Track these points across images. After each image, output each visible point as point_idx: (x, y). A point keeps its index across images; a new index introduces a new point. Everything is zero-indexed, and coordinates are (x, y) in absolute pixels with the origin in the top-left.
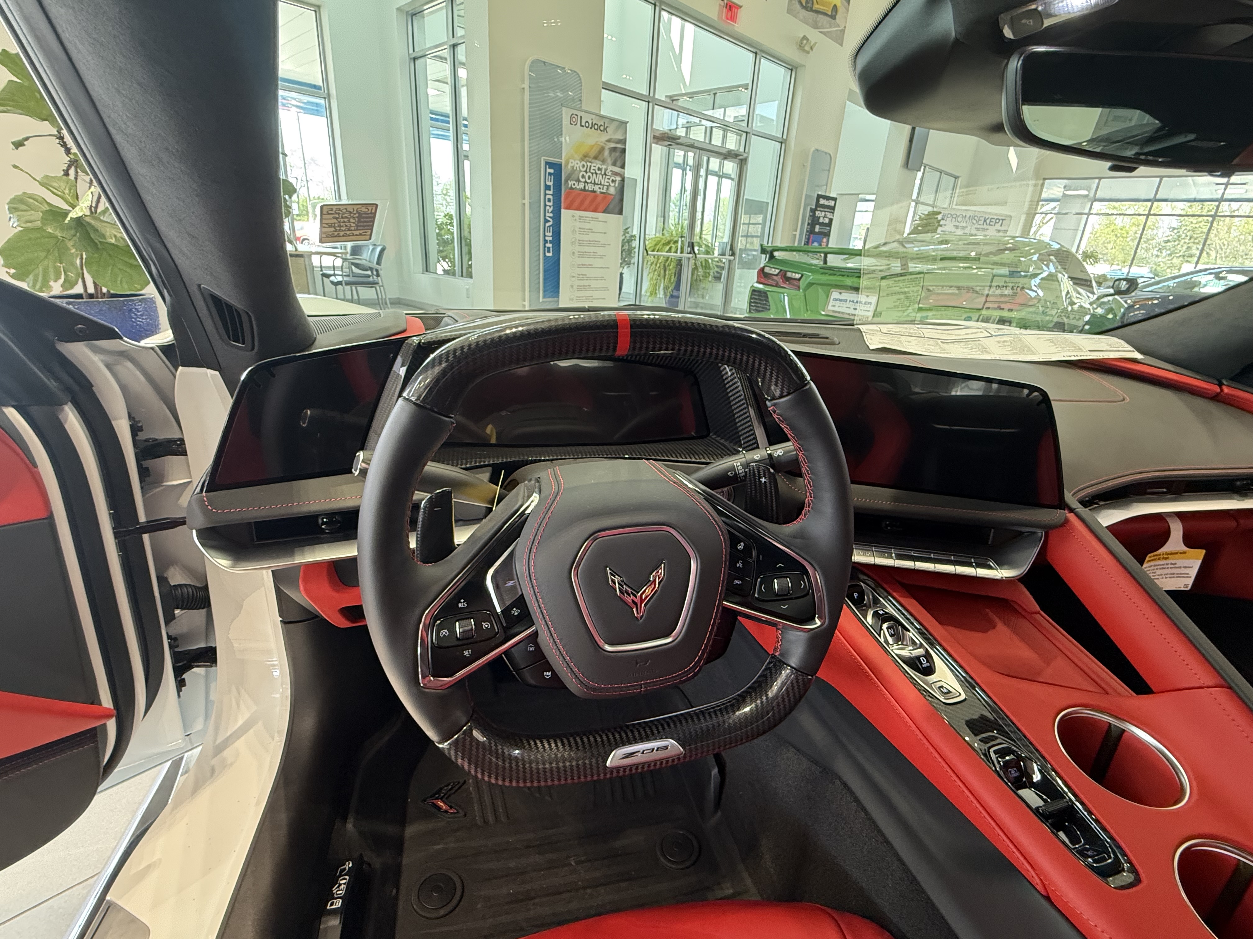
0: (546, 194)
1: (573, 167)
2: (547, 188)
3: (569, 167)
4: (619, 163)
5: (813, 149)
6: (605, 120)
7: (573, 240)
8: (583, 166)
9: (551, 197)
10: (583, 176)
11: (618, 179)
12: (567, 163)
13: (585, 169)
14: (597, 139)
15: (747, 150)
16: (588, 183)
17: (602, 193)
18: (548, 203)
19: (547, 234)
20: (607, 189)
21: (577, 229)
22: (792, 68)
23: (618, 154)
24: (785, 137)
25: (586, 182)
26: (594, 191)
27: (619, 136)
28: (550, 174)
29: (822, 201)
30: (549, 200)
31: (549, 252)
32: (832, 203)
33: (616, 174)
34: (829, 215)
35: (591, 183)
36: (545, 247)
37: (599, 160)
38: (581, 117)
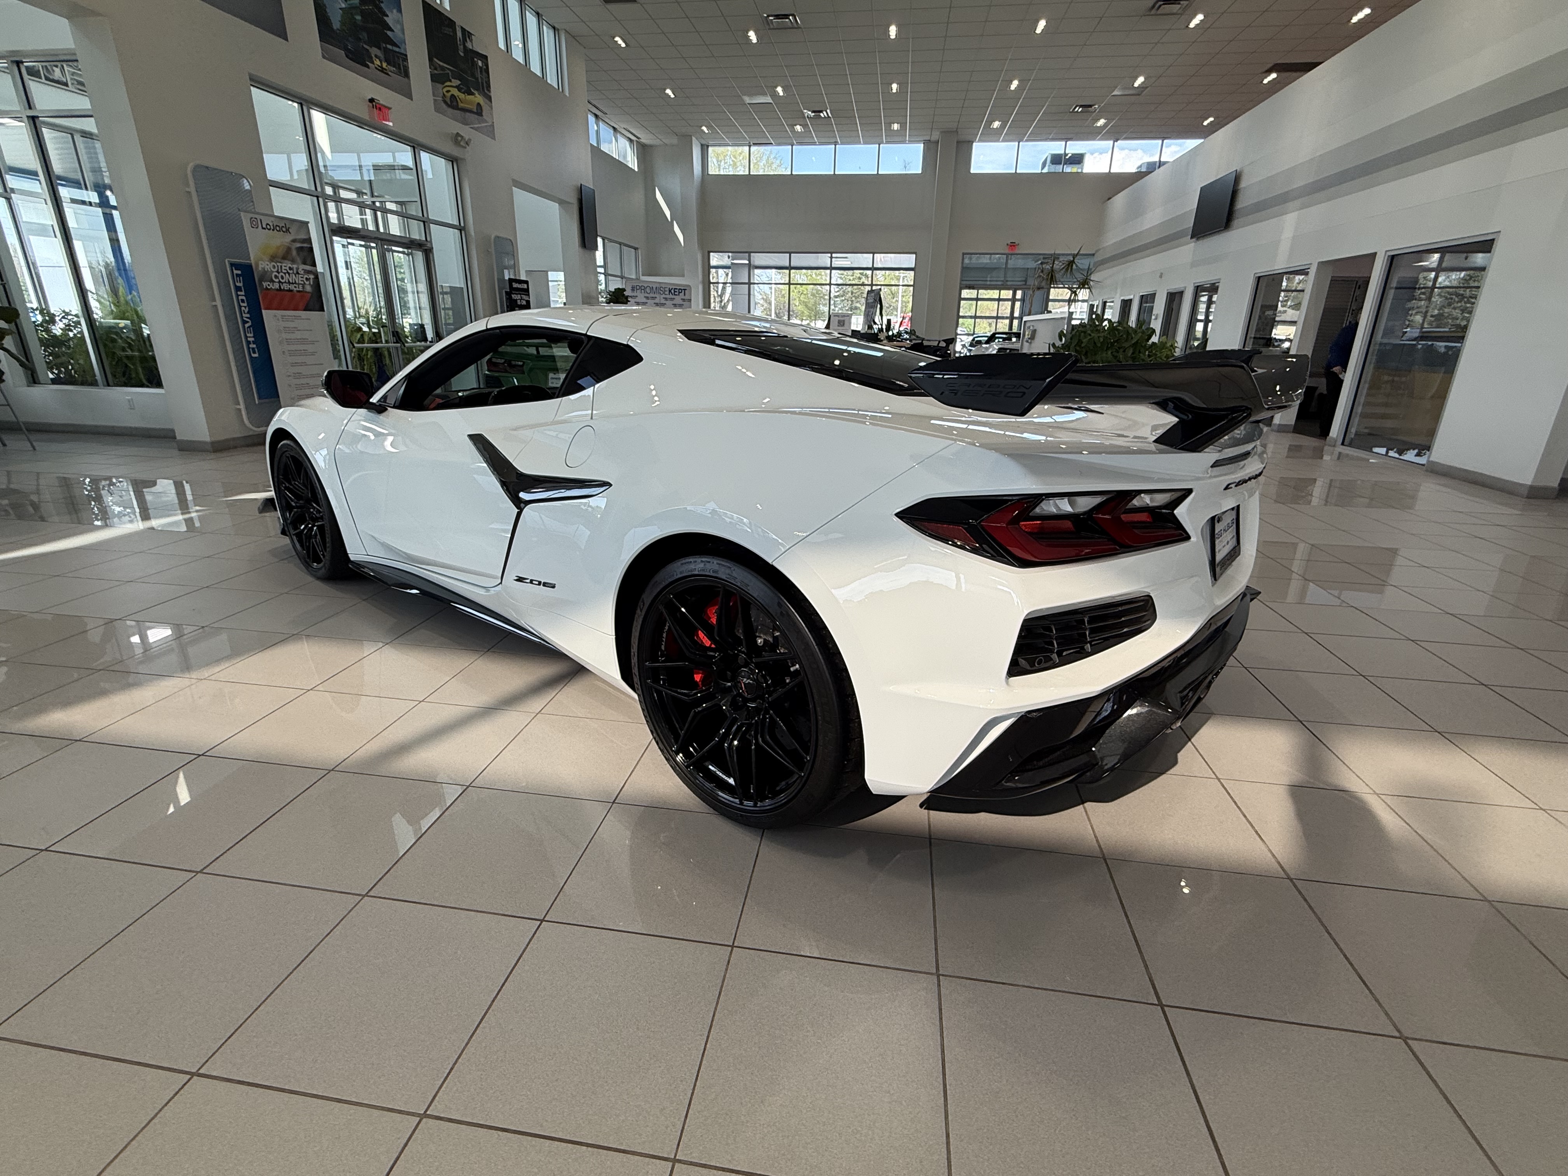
0: (238, 296)
1: (264, 269)
2: (238, 289)
3: (260, 269)
4: (308, 261)
5: (493, 237)
6: (285, 221)
7: (281, 339)
8: (274, 267)
9: (244, 298)
10: (276, 277)
11: (312, 277)
12: (257, 265)
13: (276, 270)
14: (280, 240)
15: (428, 239)
16: (282, 283)
17: (299, 291)
18: (242, 304)
19: (248, 335)
20: (303, 287)
21: (282, 329)
22: (452, 160)
23: (305, 252)
24: (462, 224)
25: (280, 282)
26: (290, 291)
27: (303, 236)
28: (238, 275)
29: (515, 285)
30: (243, 301)
31: (254, 352)
32: (525, 286)
33: (309, 272)
34: (524, 297)
35: (285, 282)
36: (249, 348)
37: (289, 260)
38: (261, 220)
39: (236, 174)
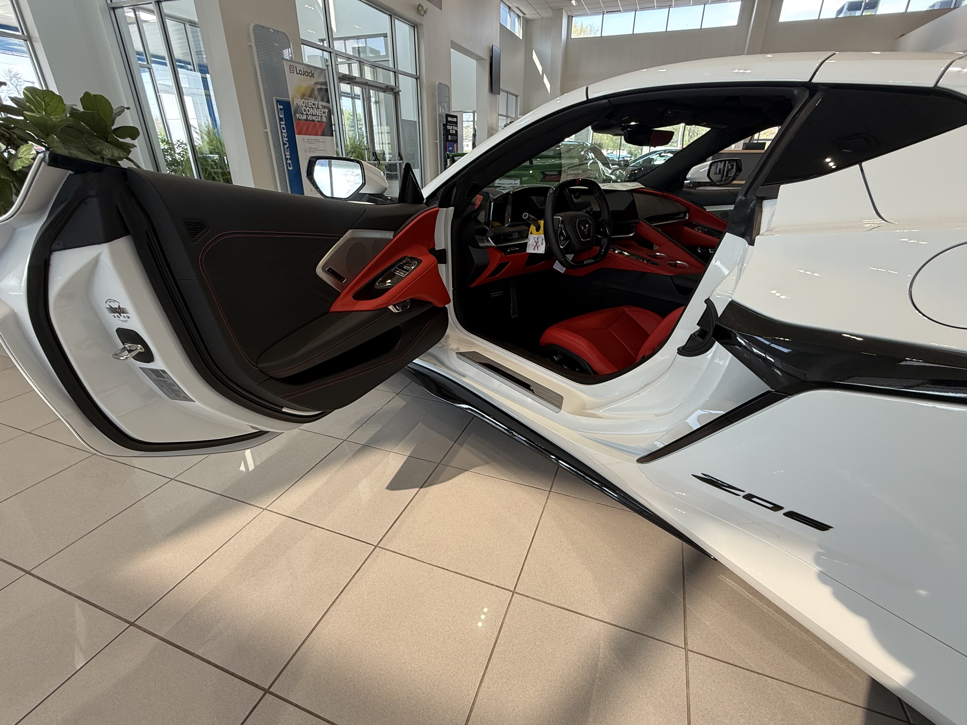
0: (281, 124)
1: (297, 104)
2: (281, 120)
3: (295, 104)
4: (325, 100)
5: (437, 83)
6: (311, 69)
7: (306, 156)
8: (304, 102)
9: (284, 126)
10: (305, 110)
11: (327, 111)
12: (293, 101)
13: (305, 105)
14: (308, 83)
15: (397, 85)
16: (308, 115)
17: (318, 121)
18: (283, 131)
19: (287, 154)
20: (321, 118)
21: (308, 149)
22: (415, 26)
23: (323, 93)
24: (418, 74)
25: (307, 114)
26: (313, 121)
27: (322, 80)
28: (281, 109)
29: (450, 119)
31: (290, 166)
32: (455, 120)
33: (324, 107)
34: (455, 128)
35: (310, 115)
36: (287, 163)
37: (313, 98)
38: (296, 67)
39: (281, 32)
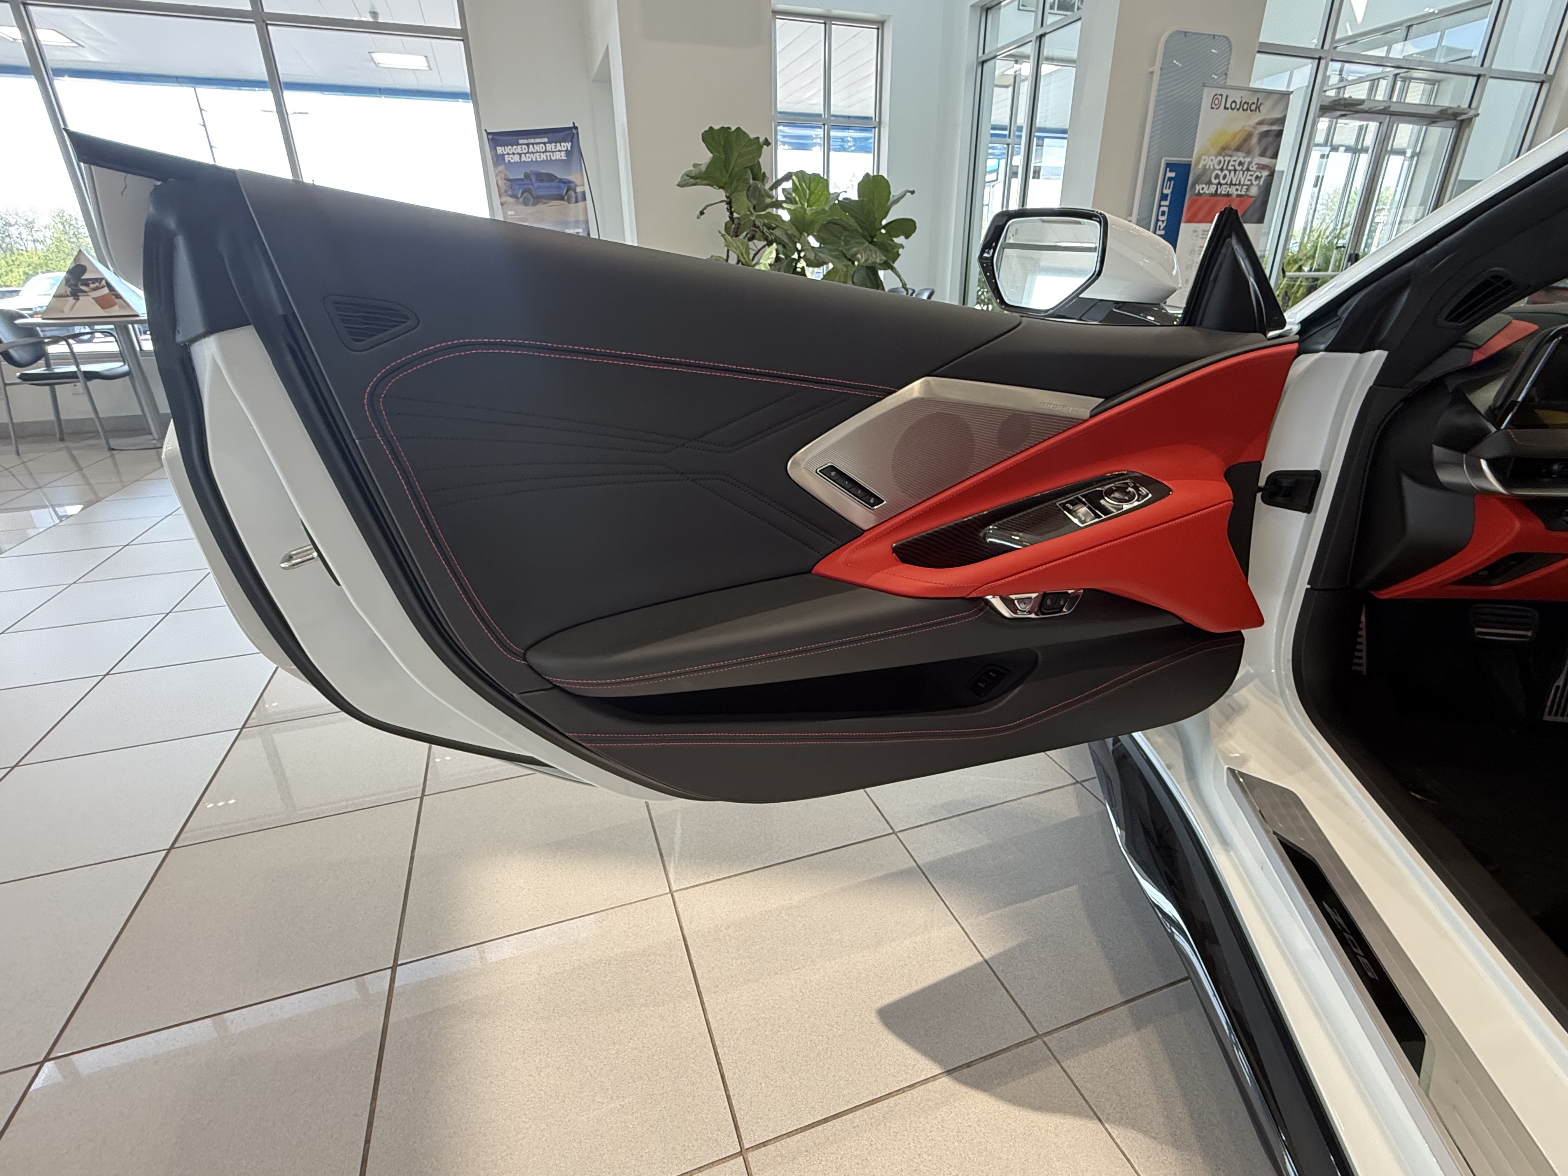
0: (1160, 206)
1: (1206, 165)
2: (1164, 197)
3: (1200, 166)
4: (1270, 152)
6: (1258, 95)
7: (1190, 263)
8: (1219, 162)
9: (1166, 209)
10: (1217, 176)
11: (1265, 173)
12: (1198, 162)
13: (1221, 166)
14: (1242, 123)
15: (1474, 105)
16: (1222, 185)
17: (1238, 196)
18: (1161, 218)
20: (1248, 190)
23: (1270, 139)
24: (1550, 72)
25: (1219, 183)
26: (1228, 195)
27: (1277, 115)
28: (1170, 179)
30: (1163, 213)
33: (1263, 167)
35: (1226, 184)
37: (1243, 152)
38: (1227, 97)
39: (1220, 36)
